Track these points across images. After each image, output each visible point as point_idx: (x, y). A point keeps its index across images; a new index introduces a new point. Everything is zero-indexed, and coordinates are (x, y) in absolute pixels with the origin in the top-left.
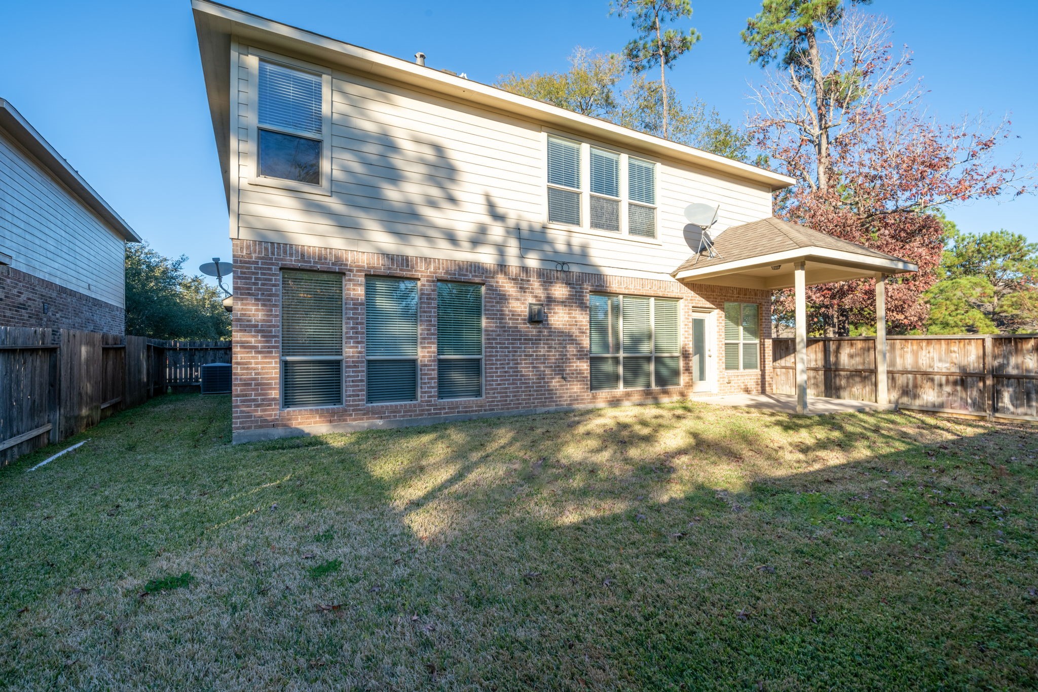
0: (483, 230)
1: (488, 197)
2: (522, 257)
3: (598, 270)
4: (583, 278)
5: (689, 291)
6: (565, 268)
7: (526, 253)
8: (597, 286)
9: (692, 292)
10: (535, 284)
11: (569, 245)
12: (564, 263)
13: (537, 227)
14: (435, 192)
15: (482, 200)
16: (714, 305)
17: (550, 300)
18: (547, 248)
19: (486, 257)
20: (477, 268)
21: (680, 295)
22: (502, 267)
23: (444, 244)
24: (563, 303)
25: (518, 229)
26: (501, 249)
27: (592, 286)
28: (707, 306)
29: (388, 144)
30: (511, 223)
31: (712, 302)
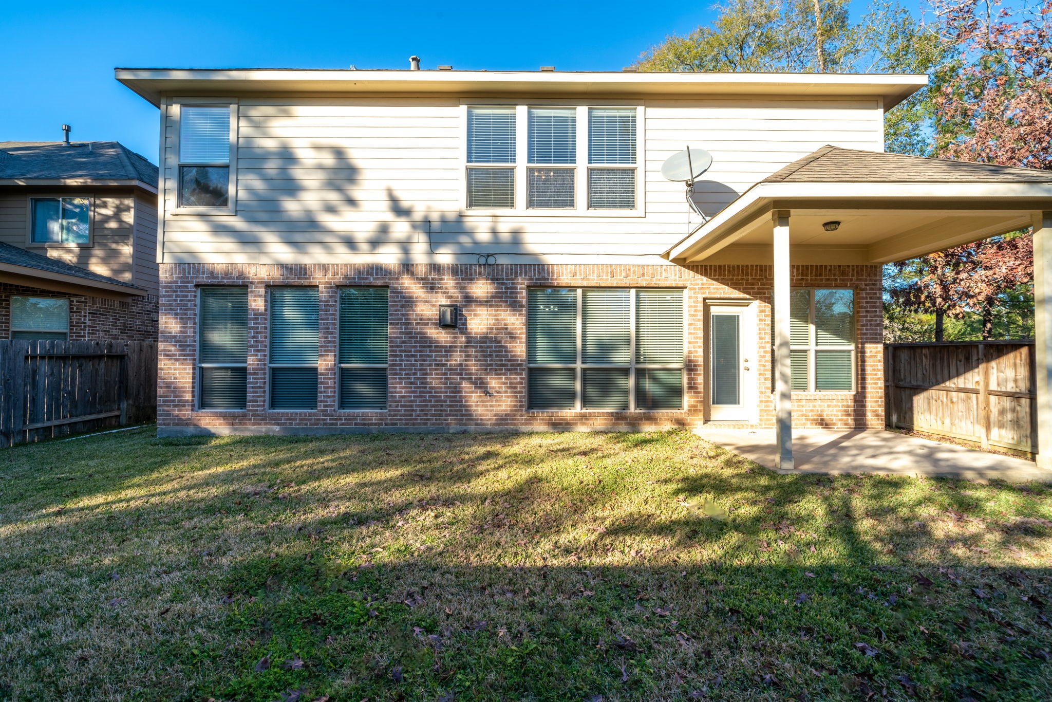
0: (384, 229)
1: (390, 192)
2: (431, 252)
3: (538, 260)
4: (515, 270)
5: (699, 276)
6: (491, 261)
7: (437, 248)
8: (537, 279)
9: (705, 278)
10: (449, 282)
11: (494, 232)
12: (488, 255)
13: (451, 216)
14: (333, 197)
15: (384, 196)
16: (748, 293)
17: (469, 300)
18: (464, 239)
19: (388, 257)
20: (377, 270)
21: (680, 284)
22: (407, 267)
23: (341, 249)
24: (487, 302)
25: (427, 222)
26: (405, 246)
27: (531, 279)
28: (733, 296)
29: (287, 156)
30: (418, 216)
31: (745, 291)
